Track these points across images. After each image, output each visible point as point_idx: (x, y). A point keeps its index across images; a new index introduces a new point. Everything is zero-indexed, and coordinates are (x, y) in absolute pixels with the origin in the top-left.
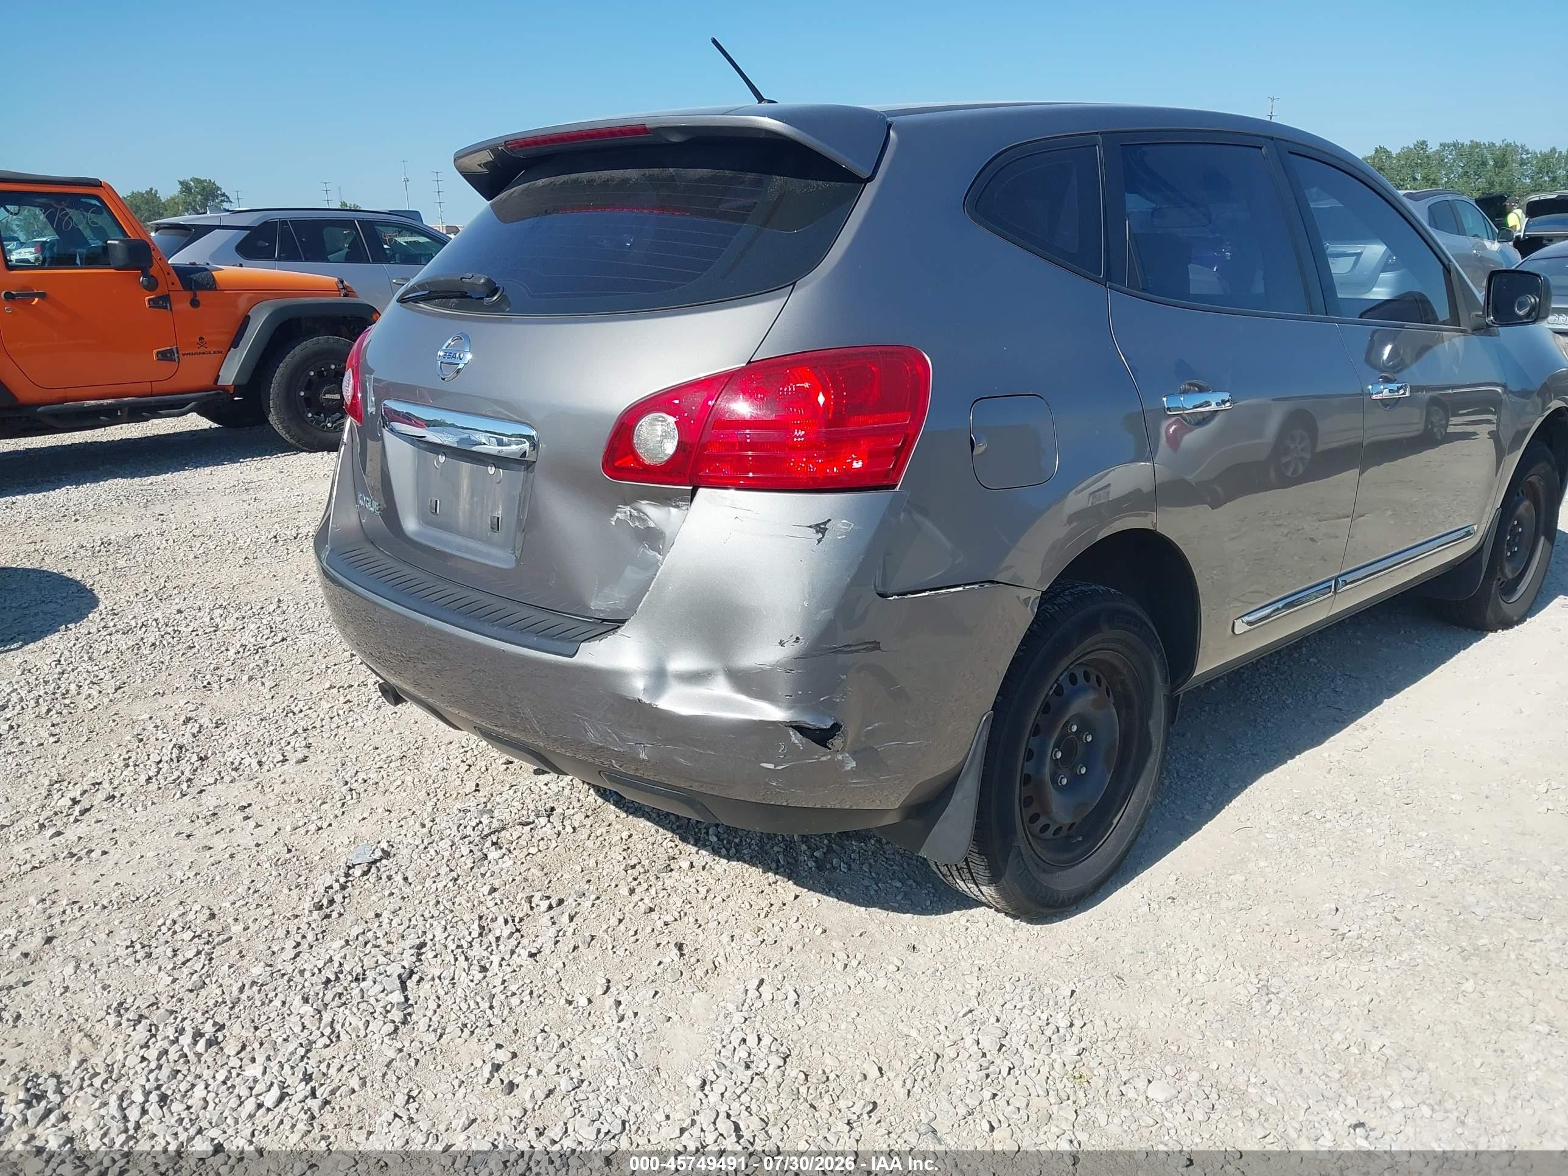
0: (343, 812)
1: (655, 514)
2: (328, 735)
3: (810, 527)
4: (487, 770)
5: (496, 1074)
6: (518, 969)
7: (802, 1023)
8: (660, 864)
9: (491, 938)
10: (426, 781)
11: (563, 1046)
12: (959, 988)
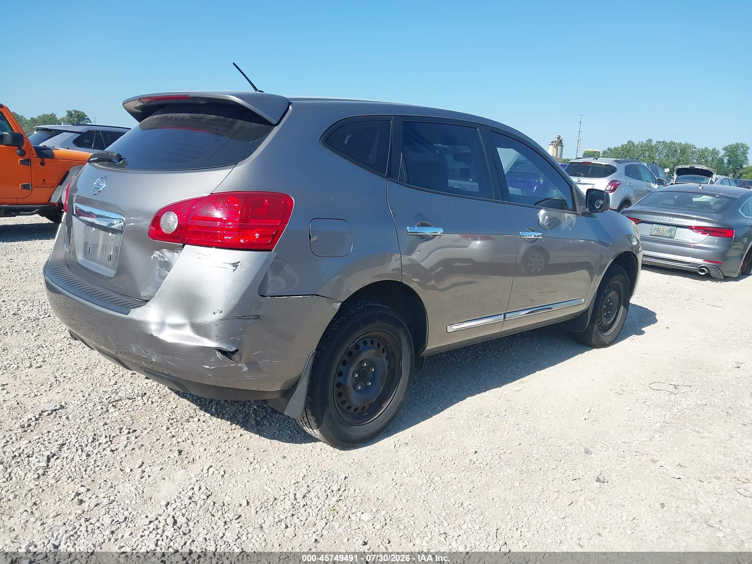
0: (50, 390)
1: (168, 255)
2: (55, 357)
3: (231, 264)
4: (123, 376)
5: (77, 497)
6: (104, 456)
7: (222, 484)
8: (185, 419)
9: (97, 443)
10: (93, 379)
11: (112, 487)
12: (297, 474)
